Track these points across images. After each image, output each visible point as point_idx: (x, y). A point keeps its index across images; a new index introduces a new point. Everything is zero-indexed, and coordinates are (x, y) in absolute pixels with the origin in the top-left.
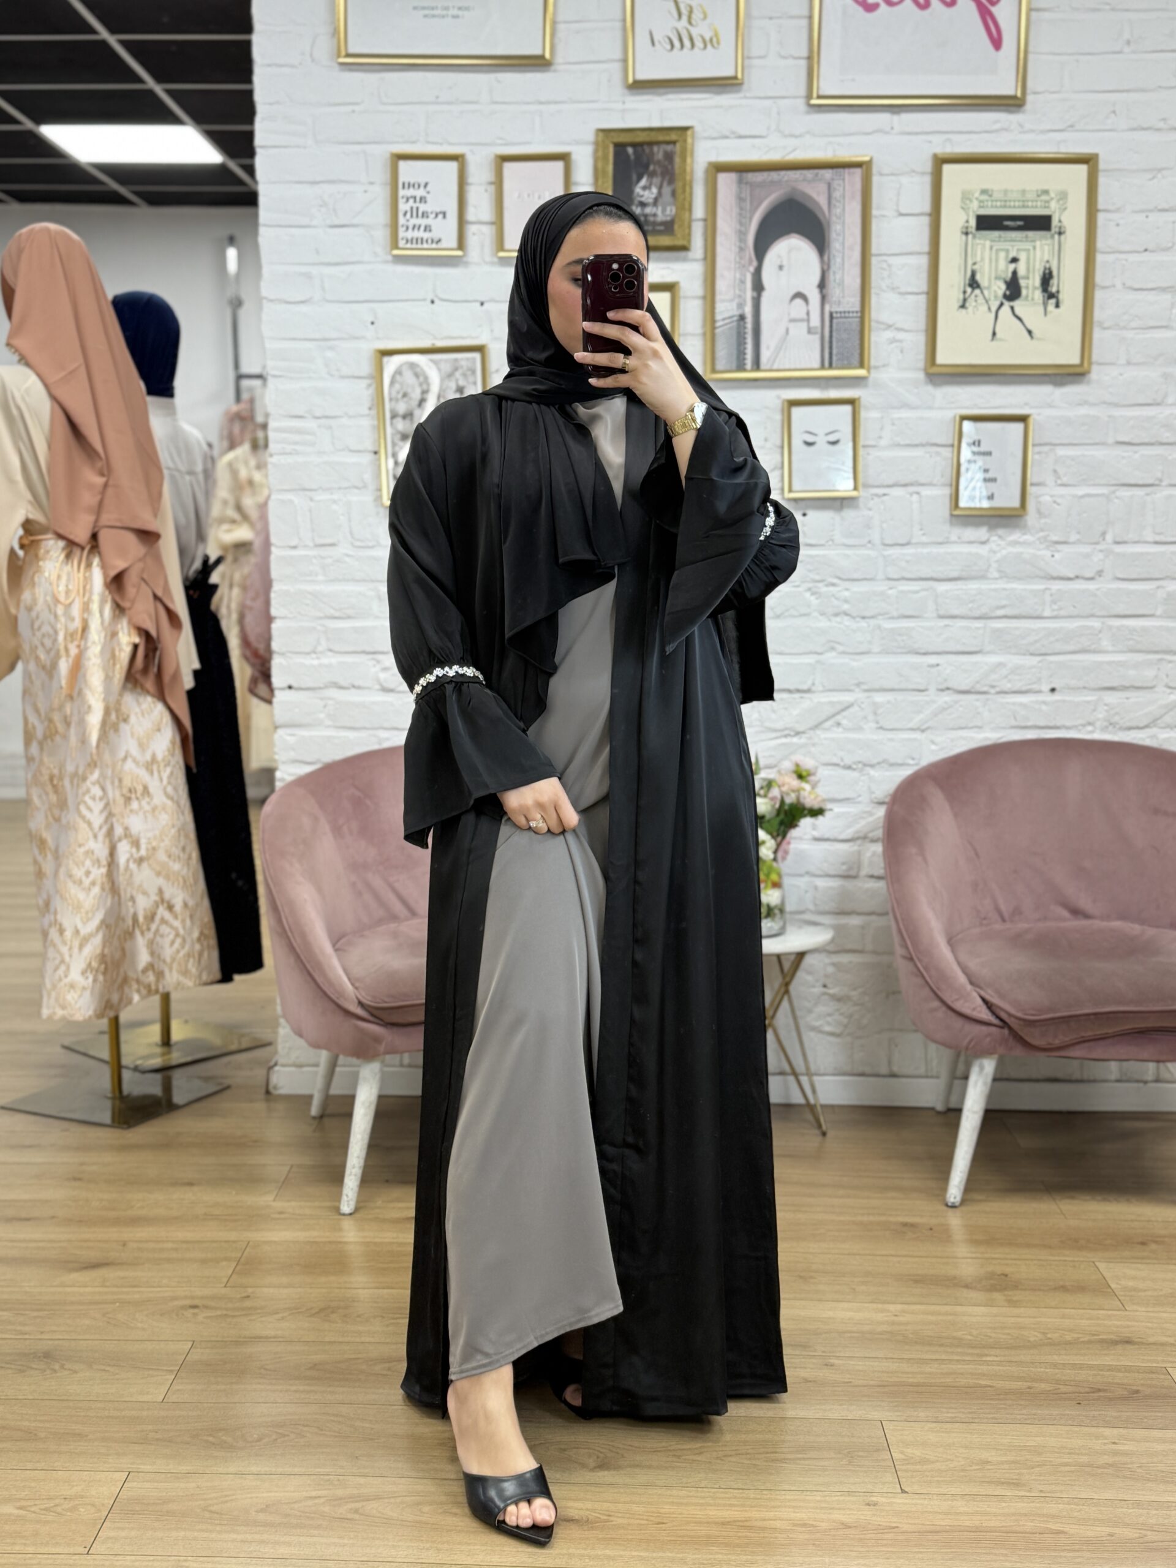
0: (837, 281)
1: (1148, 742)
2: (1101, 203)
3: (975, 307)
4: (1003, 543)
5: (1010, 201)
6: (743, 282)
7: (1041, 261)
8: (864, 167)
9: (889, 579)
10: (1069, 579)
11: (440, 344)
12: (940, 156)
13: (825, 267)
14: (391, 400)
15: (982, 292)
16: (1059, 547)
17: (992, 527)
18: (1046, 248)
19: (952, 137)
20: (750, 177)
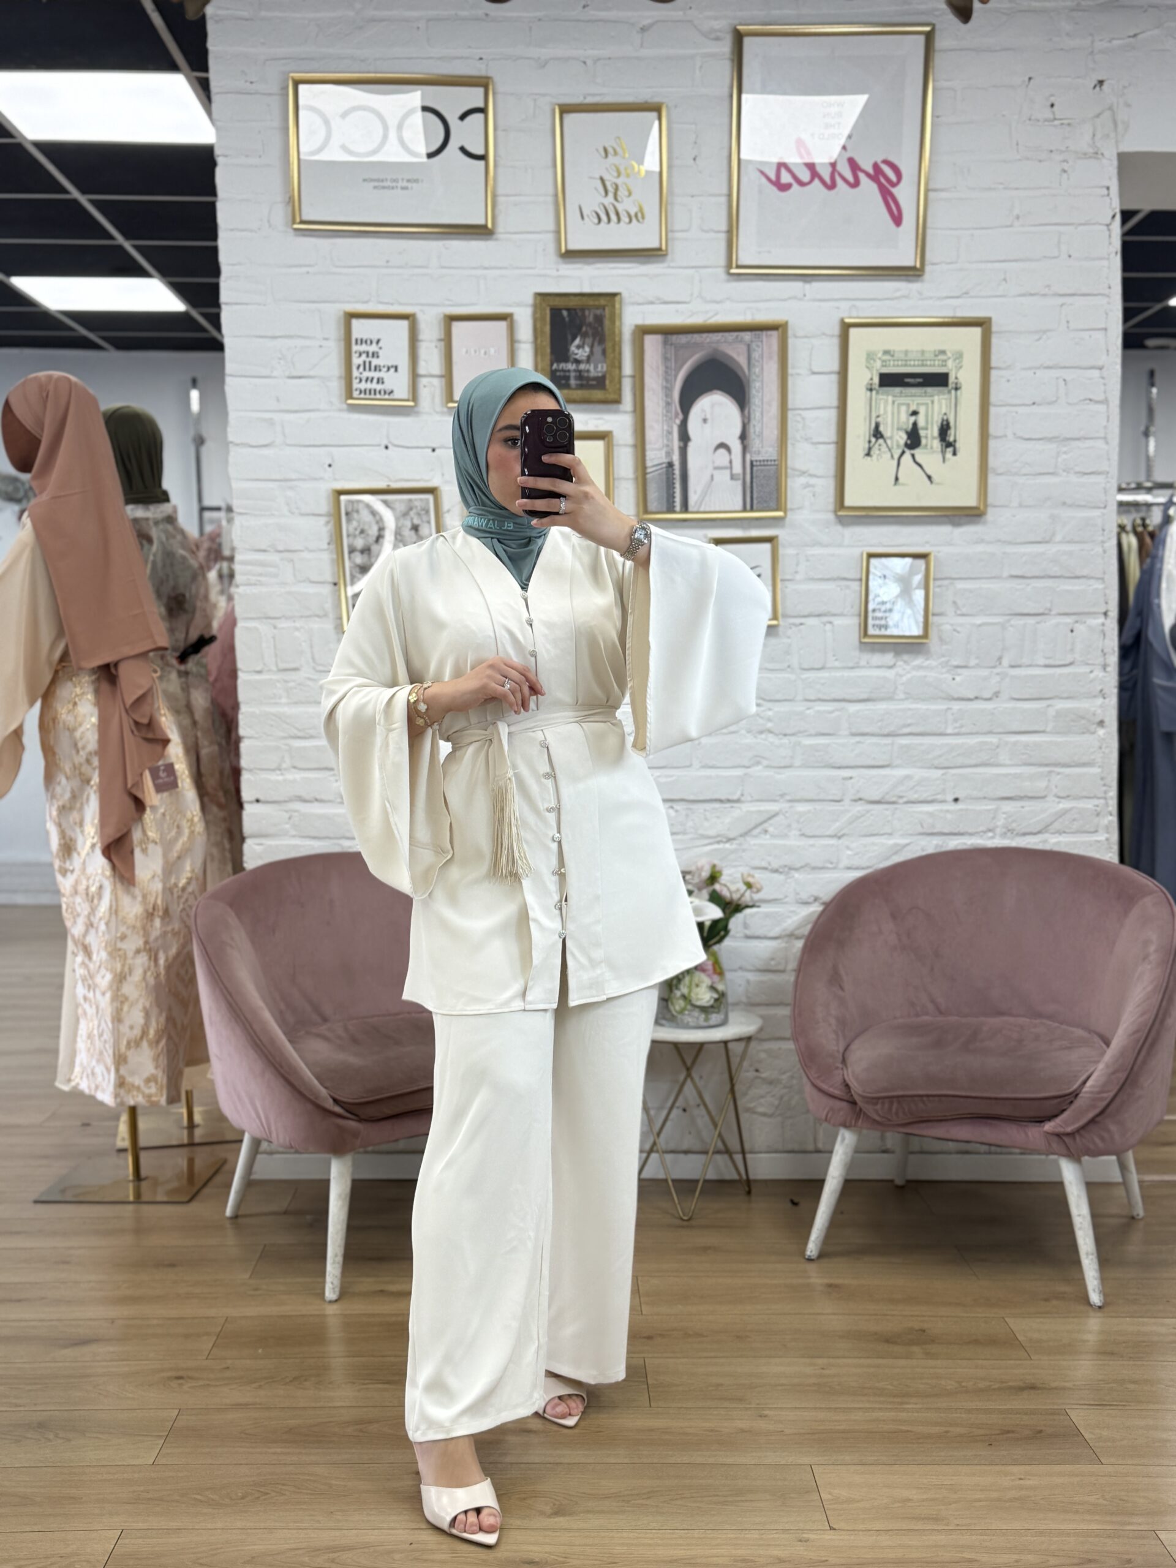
0: (757, 433)
1: (1040, 847)
2: (993, 363)
3: (879, 455)
4: (908, 668)
5: (910, 360)
6: (670, 433)
7: (939, 413)
8: (780, 330)
9: (807, 700)
10: (969, 700)
11: (395, 485)
12: (847, 320)
13: (746, 421)
14: (348, 536)
15: (885, 441)
16: (959, 671)
17: (898, 654)
18: (944, 402)
19: (858, 303)
20: (674, 338)
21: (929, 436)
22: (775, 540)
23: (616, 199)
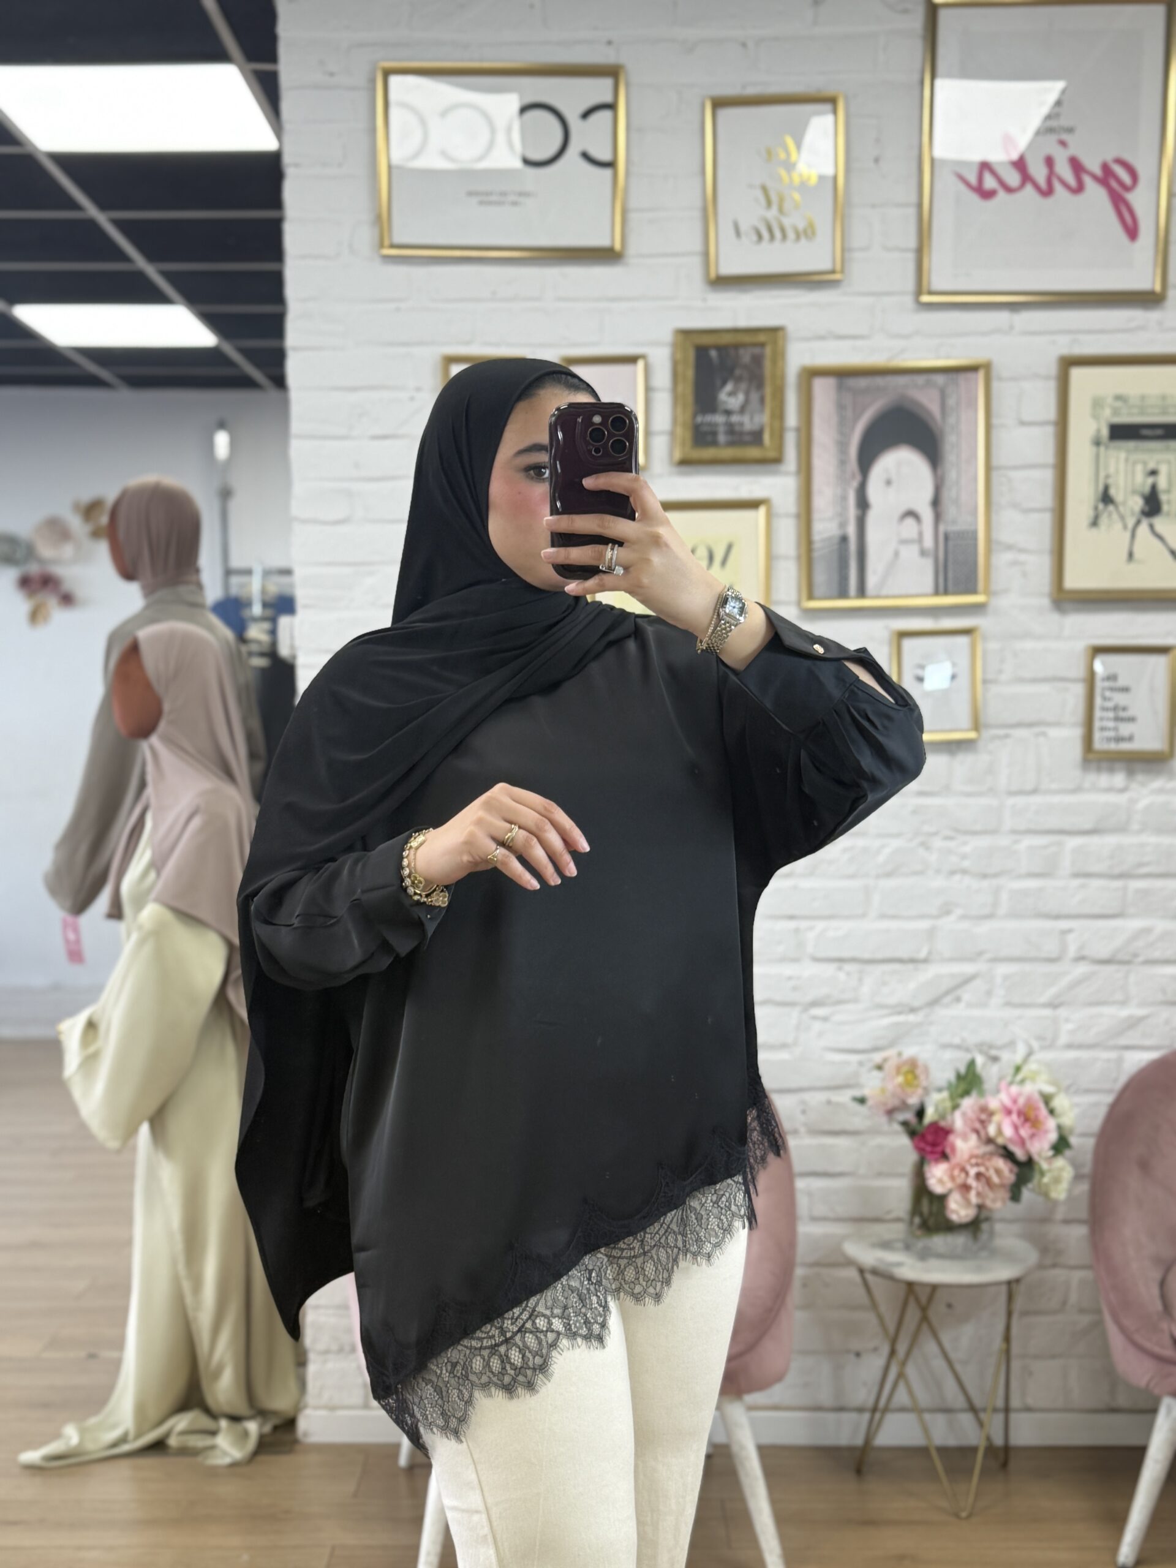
0: (953, 498)
4: (1144, 791)
5: (1148, 408)
6: (844, 498)
8: (981, 370)
9: (1014, 832)
12: (1068, 358)
13: (939, 484)
15: (1116, 508)
17: (1131, 773)
19: (1079, 336)
20: (850, 382)
22: (974, 633)
23: (781, 211)
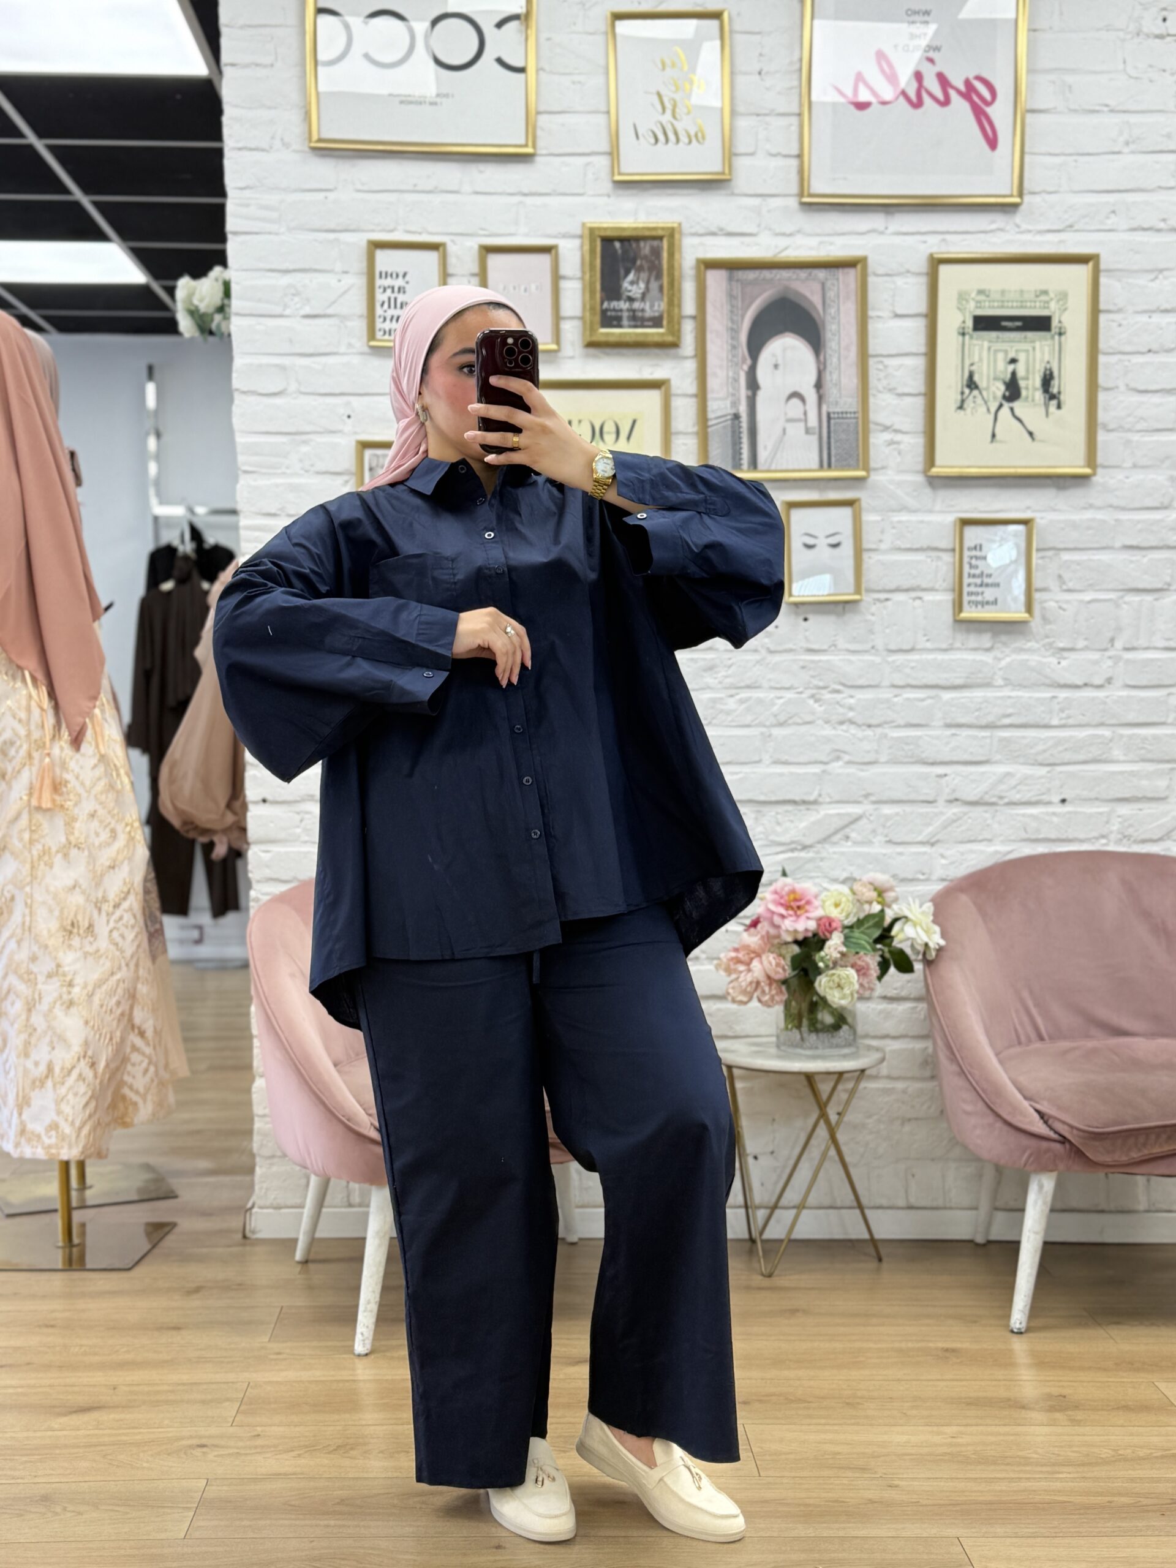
0: (834, 381)
2: (1102, 306)
3: (973, 408)
4: (1007, 651)
5: (1008, 301)
6: (736, 380)
7: (1042, 361)
8: (859, 267)
9: (895, 686)
10: (1077, 687)
12: (936, 256)
13: (822, 367)
15: (981, 393)
16: (1066, 654)
17: (996, 633)
18: (1046, 349)
19: (948, 237)
20: (740, 274)
21: (1030, 387)
22: (857, 505)
23: (674, 117)
